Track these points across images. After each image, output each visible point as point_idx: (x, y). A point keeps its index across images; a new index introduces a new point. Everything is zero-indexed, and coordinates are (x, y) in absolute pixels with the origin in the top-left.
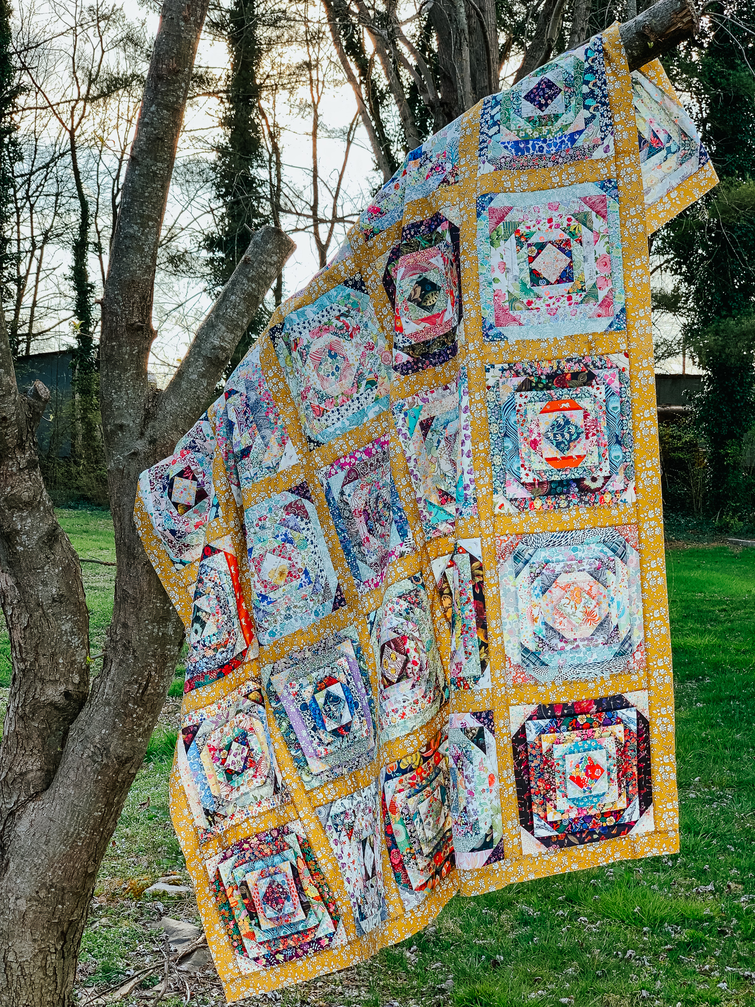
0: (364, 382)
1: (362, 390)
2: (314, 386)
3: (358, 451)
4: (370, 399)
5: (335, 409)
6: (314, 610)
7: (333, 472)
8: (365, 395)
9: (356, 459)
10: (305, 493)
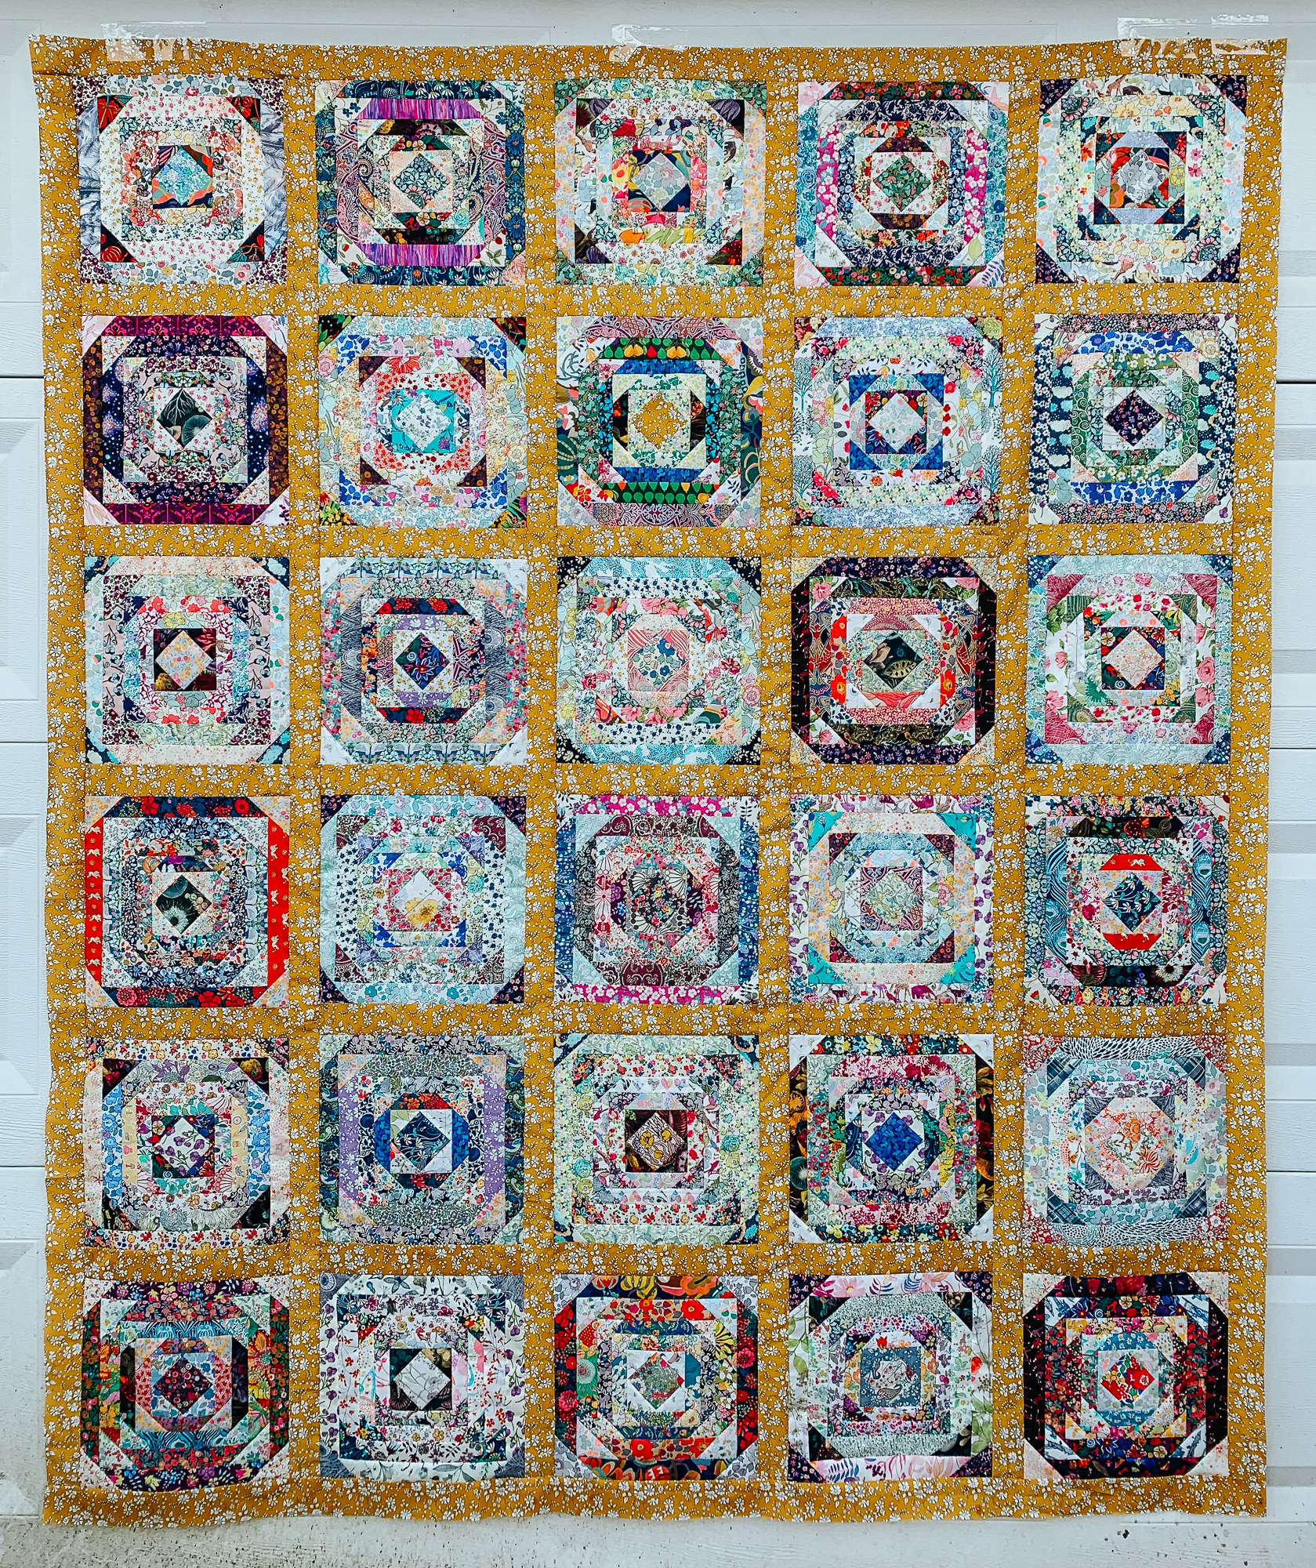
0: (699, 711)
1: (690, 718)
2: (616, 677)
3: (645, 798)
4: (699, 737)
5: (636, 724)
6: (450, 986)
7: (592, 808)
8: (692, 728)
9: (637, 807)
10: (516, 813)
